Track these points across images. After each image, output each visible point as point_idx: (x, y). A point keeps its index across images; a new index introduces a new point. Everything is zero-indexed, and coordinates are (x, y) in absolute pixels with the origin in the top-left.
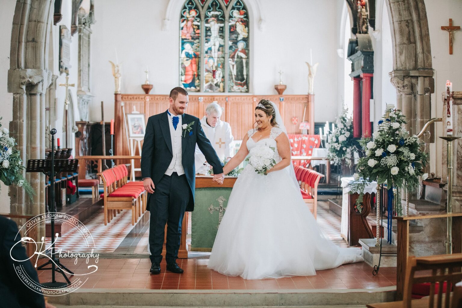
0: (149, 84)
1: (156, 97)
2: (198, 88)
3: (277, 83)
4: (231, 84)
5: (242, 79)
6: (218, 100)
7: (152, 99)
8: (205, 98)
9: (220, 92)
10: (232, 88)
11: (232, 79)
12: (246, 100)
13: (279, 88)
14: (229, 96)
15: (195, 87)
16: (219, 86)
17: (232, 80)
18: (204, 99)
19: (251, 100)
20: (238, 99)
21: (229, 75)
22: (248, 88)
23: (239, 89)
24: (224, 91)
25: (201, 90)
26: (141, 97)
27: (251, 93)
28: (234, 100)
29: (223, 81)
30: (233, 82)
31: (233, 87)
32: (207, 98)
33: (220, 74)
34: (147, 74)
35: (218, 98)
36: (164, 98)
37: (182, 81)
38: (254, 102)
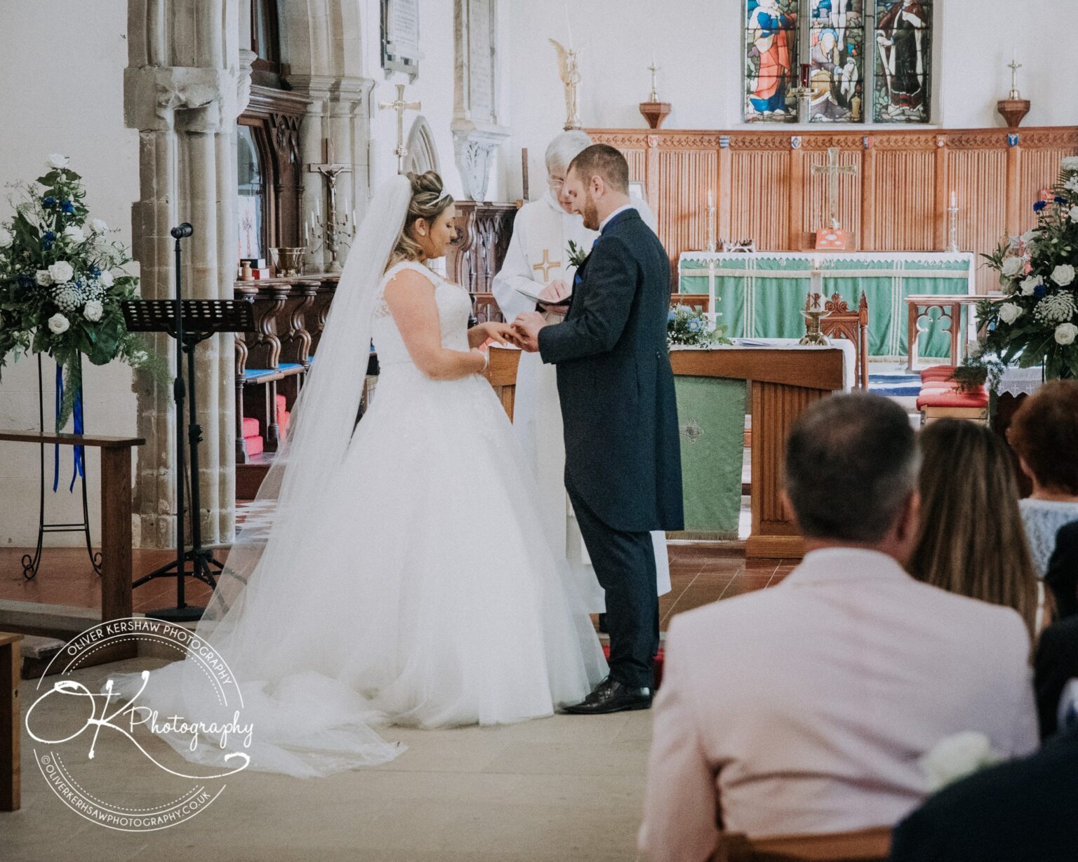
0: (658, 101)
1: (677, 137)
2: (794, 113)
3: (1004, 96)
4: (881, 101)
5: (913, 86)
6: (843, 144)
7: (665, 141)
8: (807, 138)
9: (852, 121)
10: (884, 110)
11: (886, 85)
12: (916, 143)
13: (1009, 108)
14: (872, 133)
15: (786, 108)
16: (850, 106)
17: (884, 89)
18: (803, 141)
19: (931, 143)
20: (896, 141)
21: (877, 75)
22: (927, 110)
23: (903, 113)
24: (861, 120)
25: (801, 116)
26: (635, 137)
27: (932, 124)
28: (886, 144)
29: (860, 93)
30: (887, 94)
31: (886, 107)
32: (813, 138)
33: (852, 73)
34: (653, 75)
35: (842, 138)
36: (698, 138)
37: (749, 92)
38: (938, 147)
